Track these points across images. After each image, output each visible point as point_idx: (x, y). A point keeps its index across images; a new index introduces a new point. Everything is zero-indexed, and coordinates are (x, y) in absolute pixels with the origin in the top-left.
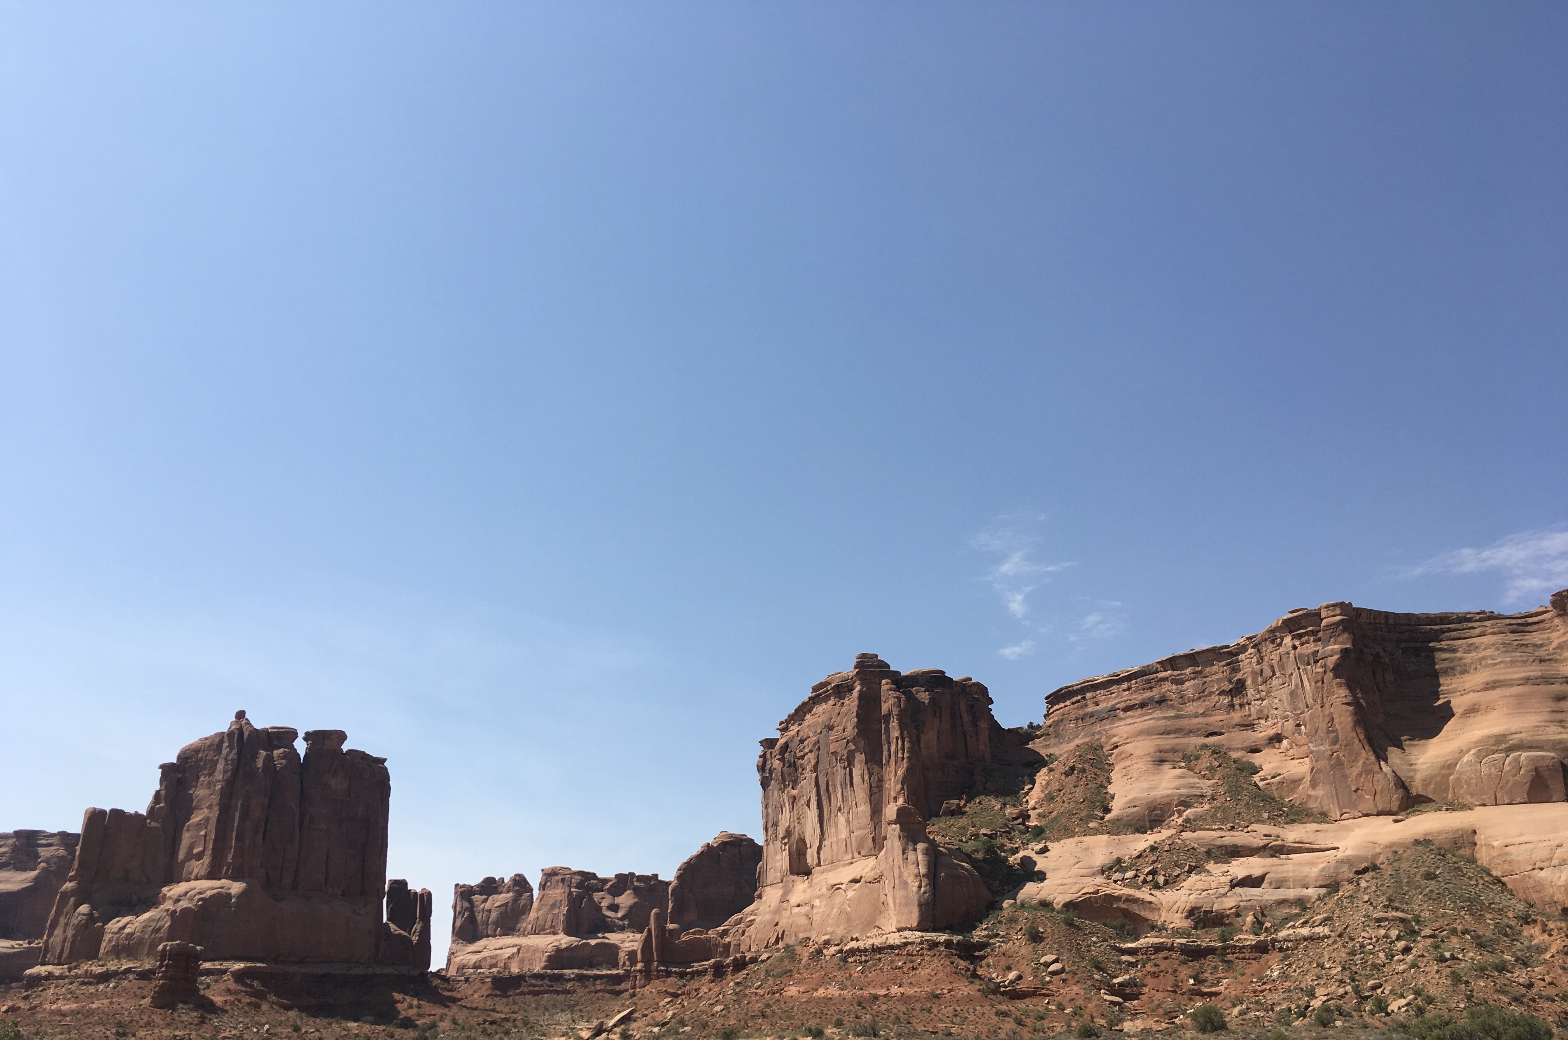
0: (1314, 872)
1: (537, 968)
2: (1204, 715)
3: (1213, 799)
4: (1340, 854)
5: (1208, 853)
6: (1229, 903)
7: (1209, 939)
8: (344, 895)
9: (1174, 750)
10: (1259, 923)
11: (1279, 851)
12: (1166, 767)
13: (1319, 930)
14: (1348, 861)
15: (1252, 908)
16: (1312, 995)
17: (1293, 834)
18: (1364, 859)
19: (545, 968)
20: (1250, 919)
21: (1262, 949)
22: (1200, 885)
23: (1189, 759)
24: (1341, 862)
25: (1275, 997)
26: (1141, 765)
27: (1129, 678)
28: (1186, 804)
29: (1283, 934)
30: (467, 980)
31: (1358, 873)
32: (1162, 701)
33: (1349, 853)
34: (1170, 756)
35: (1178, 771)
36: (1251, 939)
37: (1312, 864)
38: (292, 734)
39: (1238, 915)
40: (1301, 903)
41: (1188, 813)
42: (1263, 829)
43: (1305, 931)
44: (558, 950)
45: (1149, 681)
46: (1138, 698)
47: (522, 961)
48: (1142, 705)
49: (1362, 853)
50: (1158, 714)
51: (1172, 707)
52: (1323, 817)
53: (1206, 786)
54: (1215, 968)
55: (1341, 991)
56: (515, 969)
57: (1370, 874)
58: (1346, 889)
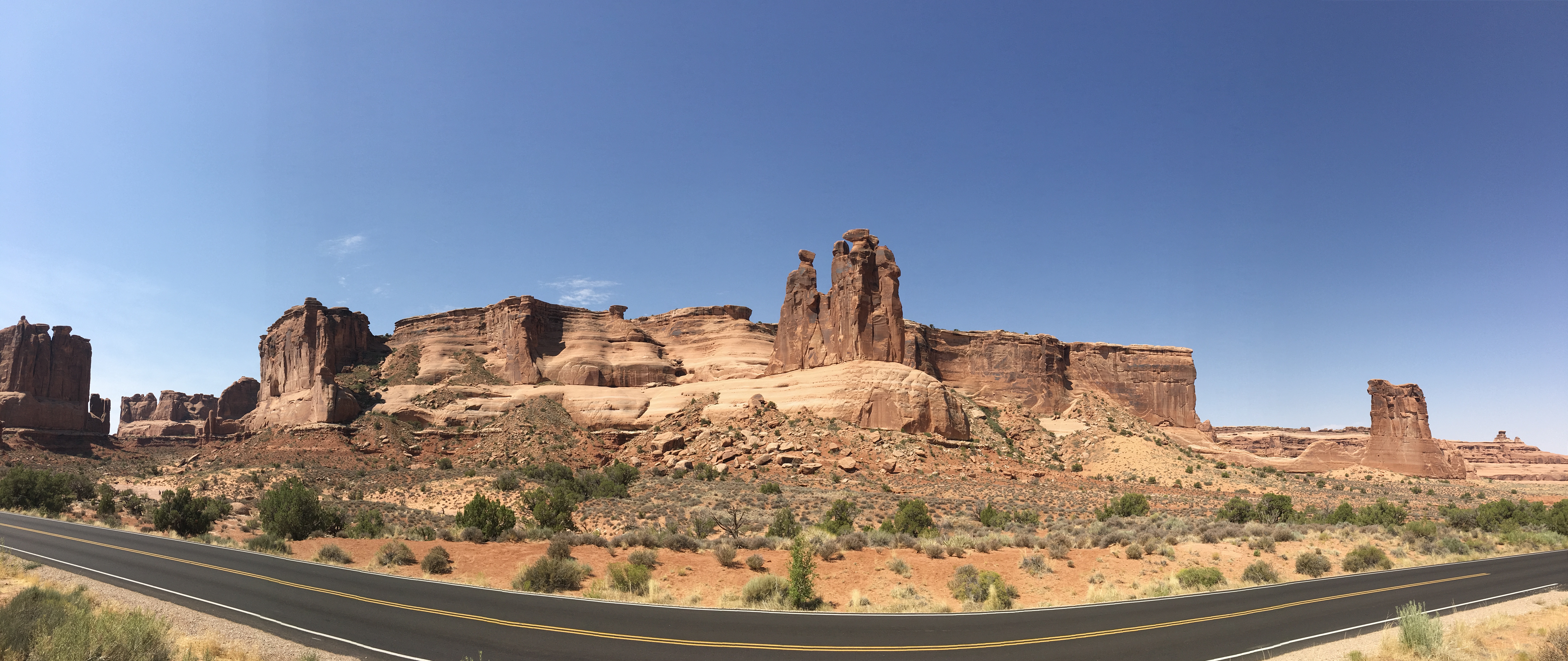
0: (500, 405)
1: (158, 435)
2: (466, 336)
3: (465, 372)
4: (511, 399)
5: (457, 395)
6: (464, 416)
7: (453, 431)
8: (70, 400)
9: (450, 351)
10: (476, 425)
11: (488, 396)
12: (446, 358)
13: (497, 429)
14: (514, 402)
15: (474, 419)
16: (491, 456)
17: (495, 389)
18: (521, 401)
19: (161, 435)
20: (472, 423)
21: (475, 436)
22: (452, 408)
23: (457, 355)
24: (511, 402)
25: (475, 456)
26: (435, 356)
27: (434, 318)
28: (452, 374)
29: (484, 430)
30: (126, 439)
31: (517, 407)
32: (448, 329)
33: (515, 398)
34: (448, 353)
35: (451, 360)
36: (471, 432)
37: (500, 402)
38: (47, 327)
39: (467, 421)
40: (493, 418)
41: (452, 377)
42: (483, 386)
43: (493, 429)
44: (168, 427)
45: (443, 320)
46: (437, 326)
47: (152, 431)
48: (439, 330)
49: (520, 399)
50: (446, 334)
51: (452, 332)
52: (508, 383)
53: (462, 367)
54: (454, 443)
55: (502, 454)
56: (148, 435)
57: (521, 408)
58: (511, 413)
